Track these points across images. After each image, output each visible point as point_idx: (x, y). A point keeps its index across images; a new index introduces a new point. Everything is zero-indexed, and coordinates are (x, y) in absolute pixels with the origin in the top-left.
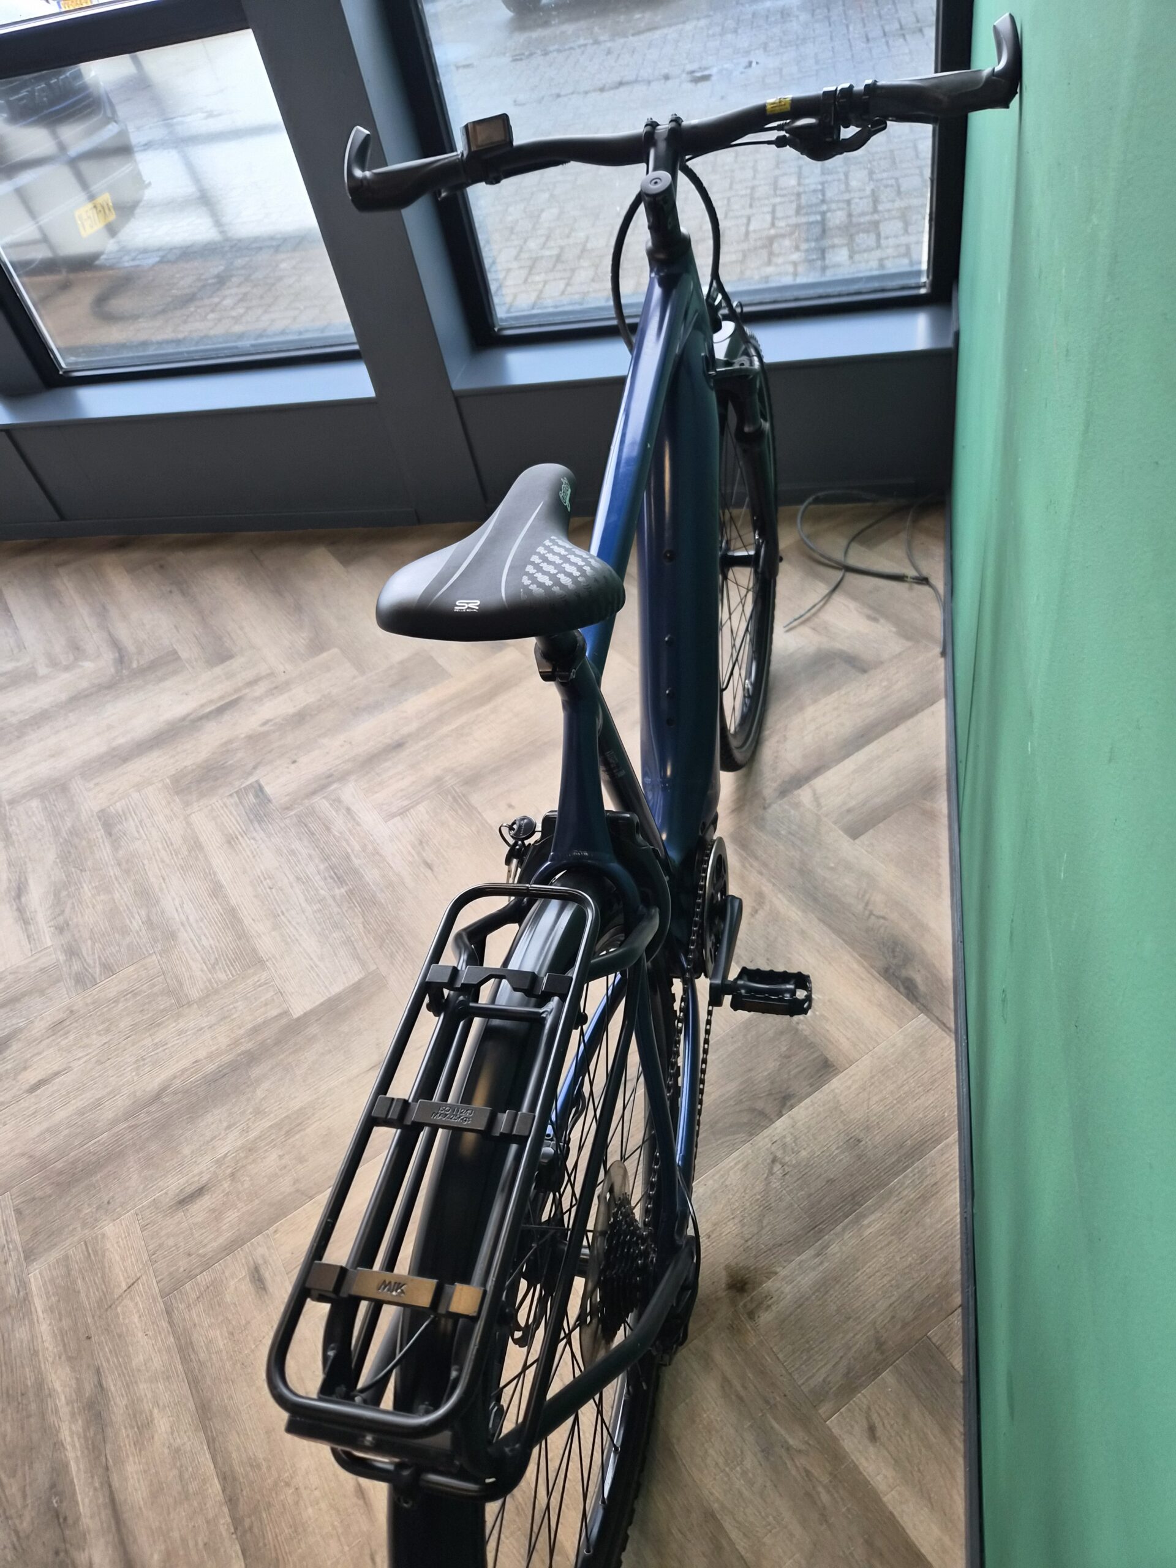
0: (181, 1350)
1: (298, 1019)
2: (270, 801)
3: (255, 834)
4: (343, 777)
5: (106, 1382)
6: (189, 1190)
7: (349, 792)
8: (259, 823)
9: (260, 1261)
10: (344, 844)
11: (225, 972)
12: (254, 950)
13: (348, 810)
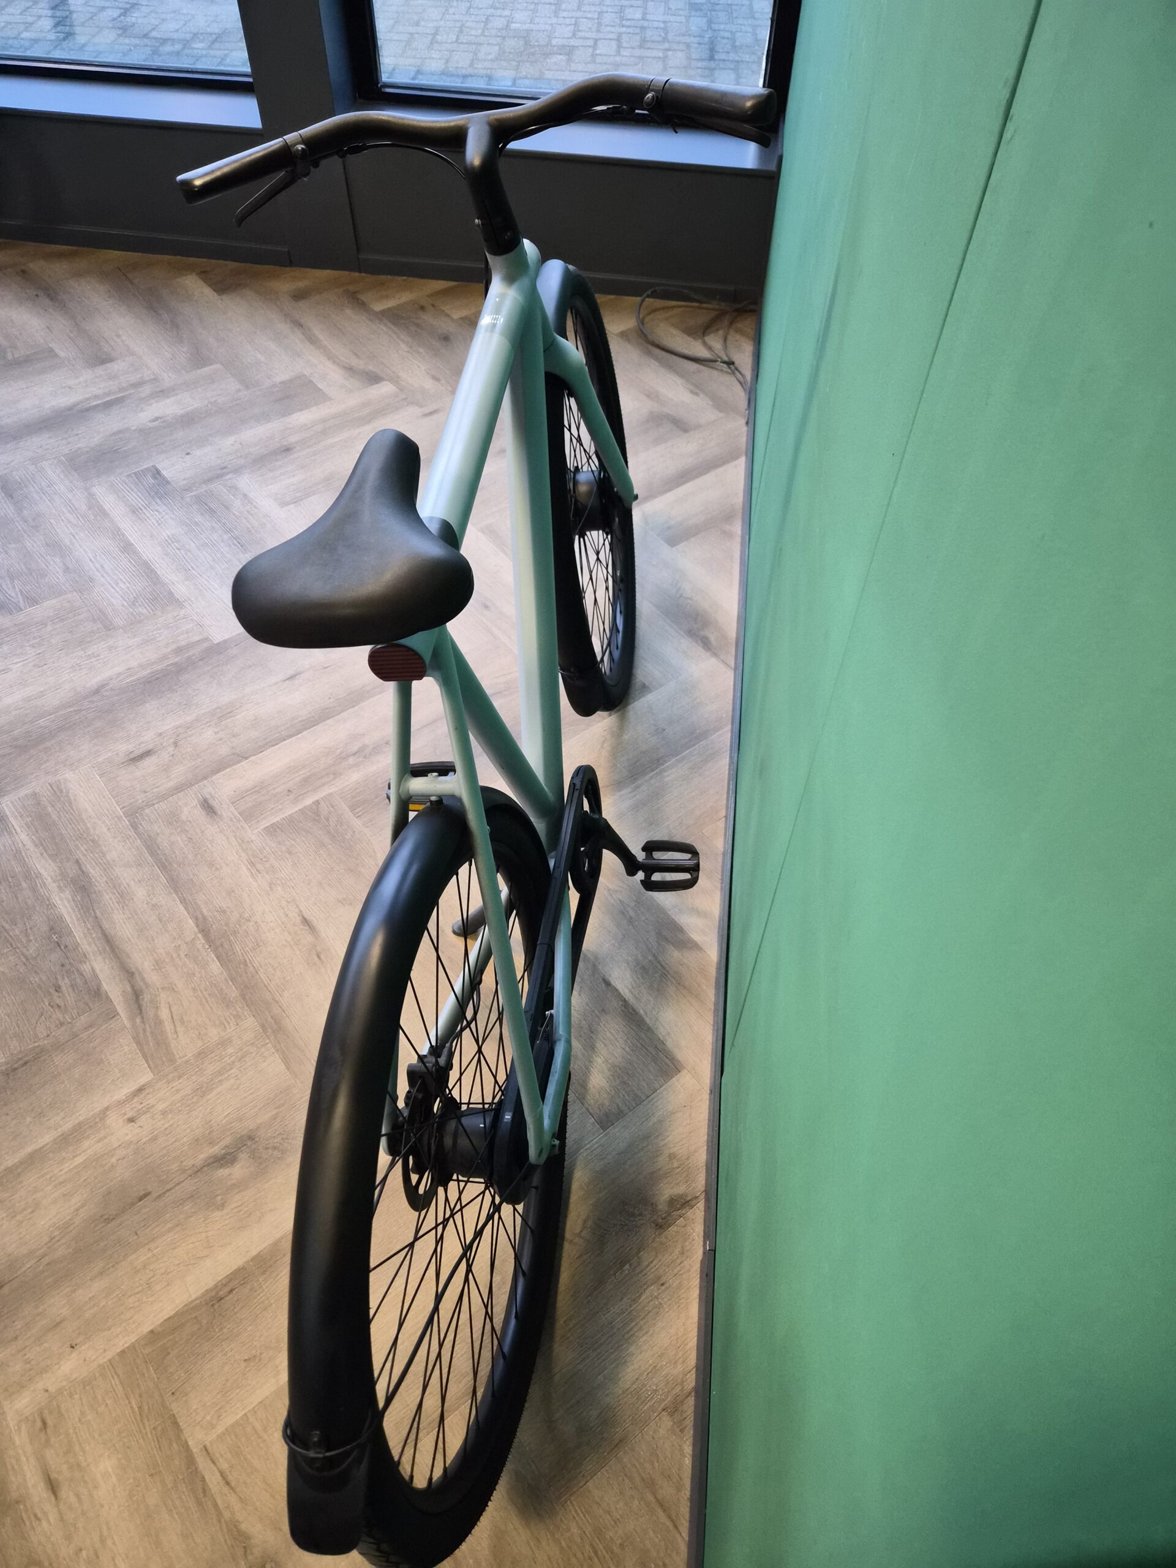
0: (148, 847)
1: (219, 643)
2: (168, 482)
3: (158, 507)
4: (237, 470)
5: (86, 868)
6: (137, 753)
7: (245, 482)
8: (160, 499)
9: (208, 796)
10: (244, 521)
11: (145, 608)
12: (171, 594)
13: (245, 495)
